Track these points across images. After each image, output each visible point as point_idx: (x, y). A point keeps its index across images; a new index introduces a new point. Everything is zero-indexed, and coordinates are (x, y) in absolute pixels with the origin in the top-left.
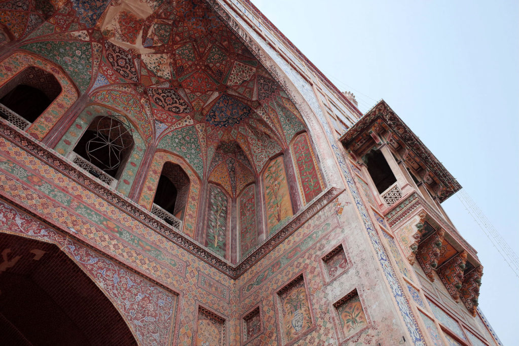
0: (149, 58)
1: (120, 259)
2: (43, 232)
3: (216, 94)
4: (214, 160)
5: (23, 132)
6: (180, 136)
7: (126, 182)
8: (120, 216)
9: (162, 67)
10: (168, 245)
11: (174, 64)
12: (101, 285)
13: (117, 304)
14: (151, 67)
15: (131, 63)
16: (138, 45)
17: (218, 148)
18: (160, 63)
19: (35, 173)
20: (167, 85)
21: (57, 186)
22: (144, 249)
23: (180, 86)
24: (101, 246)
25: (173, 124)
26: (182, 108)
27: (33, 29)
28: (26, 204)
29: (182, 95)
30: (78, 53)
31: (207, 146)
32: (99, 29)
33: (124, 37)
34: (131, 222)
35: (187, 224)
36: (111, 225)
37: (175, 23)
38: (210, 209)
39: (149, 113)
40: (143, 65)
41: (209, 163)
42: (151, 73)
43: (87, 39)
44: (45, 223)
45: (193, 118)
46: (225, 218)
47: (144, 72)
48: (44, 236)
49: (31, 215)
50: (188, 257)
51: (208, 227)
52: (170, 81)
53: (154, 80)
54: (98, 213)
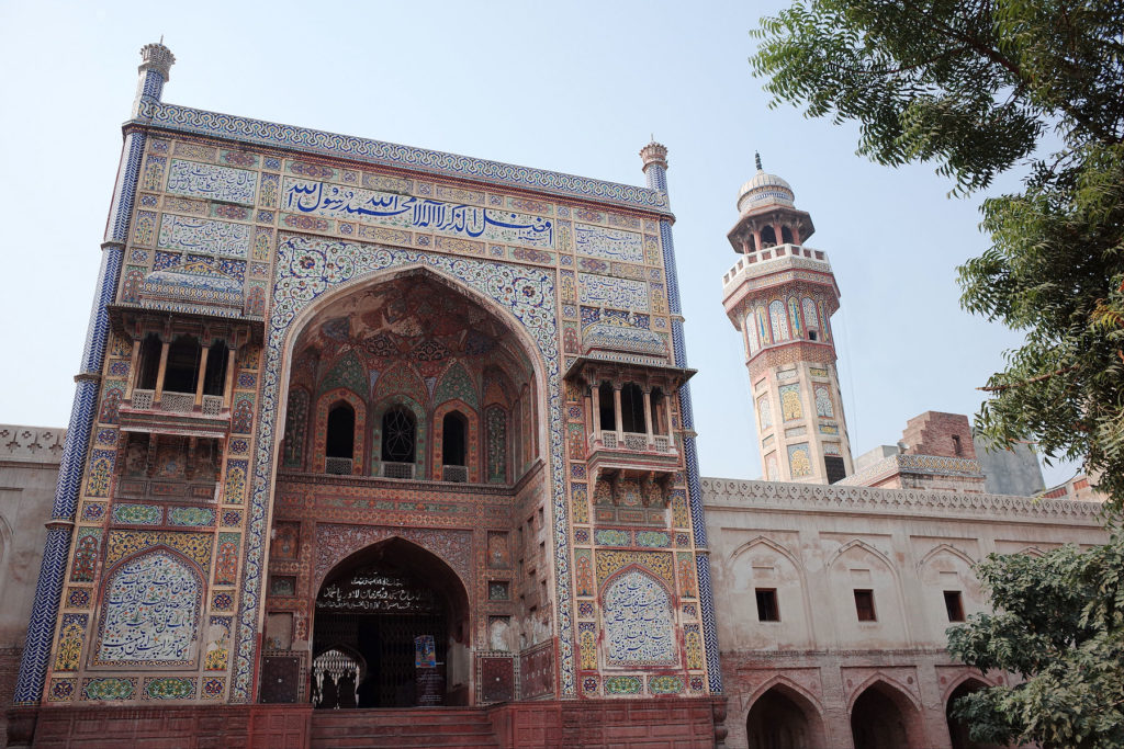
0: (398, 328)
1: (432, 526)
2: (389, 532)
3: (465, 332)
4: (484, 384)
5: (352, 477)
6: (450, 379)
7: (420, 462)
8: (424, 495)
9: (412, 327)
10: (459, 497)
11: (419, 322)
12: (426, 547)
13: (438, 553)
14: (403, 333)
15: (387, 339)
16: (386, 325)
17: (484, 373)
18: (409, 326)
19: (370, 498)
20: (423, 339)
21: (383, 499)
22: (444, 511)
23: (433, 335)
24: (419, 524)
25: (439, 372)
26: (442, 352)
27: (316, 373)
28: (374, 522)
29: (438, 341)
30: (349, 363)
31: (475, 375)
32: (353, 338)
33: (372, 328)
34: (432, 496)
35: (472, 467)
36: (420, 506)
37: (405, 295)
38: (489, 439)
39: (418, 374)
40: (397, 336)
41: (481, 389)
42: (406, 338)
43: (349, 348)
44: (388, 528)
45: (454, 356)
46: (504, 439)
47: (400, 342)
48: (390, 535)
49: (380, 528)
50: (475, 498)
51: (489, 459)
52: (424, 335)
53: (410, 343)
54: (411, 502)
